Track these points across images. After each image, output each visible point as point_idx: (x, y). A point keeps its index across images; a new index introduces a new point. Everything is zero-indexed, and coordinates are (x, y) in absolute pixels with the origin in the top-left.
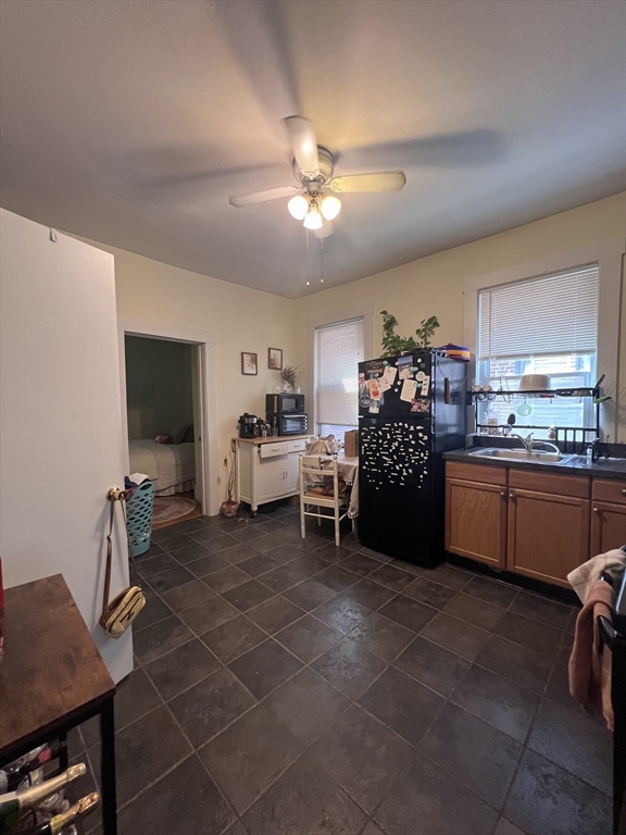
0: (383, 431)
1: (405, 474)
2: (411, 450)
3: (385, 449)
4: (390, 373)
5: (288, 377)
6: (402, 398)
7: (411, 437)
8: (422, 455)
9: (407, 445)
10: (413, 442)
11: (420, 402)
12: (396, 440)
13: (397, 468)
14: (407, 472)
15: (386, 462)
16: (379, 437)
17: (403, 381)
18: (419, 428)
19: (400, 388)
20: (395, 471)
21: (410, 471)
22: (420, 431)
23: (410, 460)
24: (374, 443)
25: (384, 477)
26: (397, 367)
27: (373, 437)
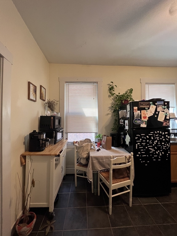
0: (149, 136)
1: (161, 155)
2: (163, 143)
3: (150, 145)
4: (153, 108)
5: (51, 106)
6: (158, 120)
7: (163, 137)
8: (168, 145)
9: (161, 141)
10: (164, 140)
11: (166, 121)
12: (156, 139)
13: (157, 153)
14: (162, 154)
15: (151, 151)
16: (147, 139)
17: (159, 112)
18: (166, 133)
19: (158, 115)
20: (156, 154)
21: (163, 153)
22: (167, 134)
23: (163, 148)
24: (144, 142)
25: (150, 158)
26: (156, 105)
27: (143, 139)
